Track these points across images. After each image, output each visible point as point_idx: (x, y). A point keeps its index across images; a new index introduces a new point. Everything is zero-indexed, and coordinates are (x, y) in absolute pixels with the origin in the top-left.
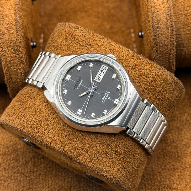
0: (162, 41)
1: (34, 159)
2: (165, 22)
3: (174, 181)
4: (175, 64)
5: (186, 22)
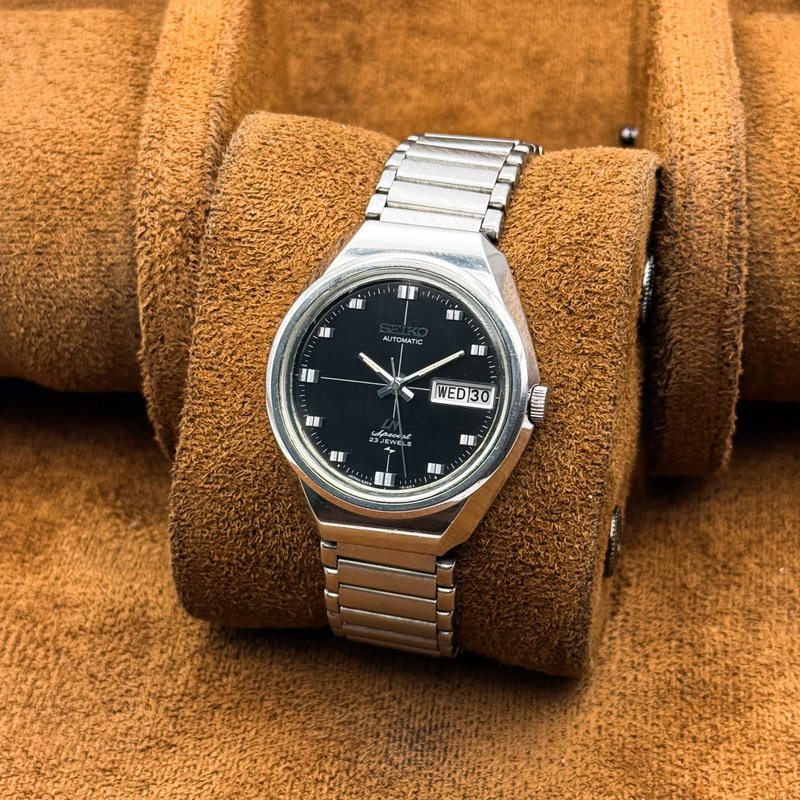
0: (699, 255)
1: (204, 657)
2: (714, 192)
3: (710, 779)
4: (741, 348)
5: (794, 213)
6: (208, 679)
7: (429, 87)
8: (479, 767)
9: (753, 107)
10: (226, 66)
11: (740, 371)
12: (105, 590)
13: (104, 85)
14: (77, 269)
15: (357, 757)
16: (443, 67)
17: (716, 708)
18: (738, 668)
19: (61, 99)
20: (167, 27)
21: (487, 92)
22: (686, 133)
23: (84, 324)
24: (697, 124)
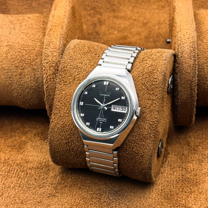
0: (185, 69)
1: (63, 174)
2: (189, 53)
3: (190, 202)
4: (196, 92)
6: (64, 179)
7: (119, 31)
8: (131, 200)
9: (199, 32)
10: (65, 27)
11: (196, 98)
12: (38, 158)
13: (36, 33)
14: (30, 79)
15: (101, 198)
16: (122, 26)
17: (191, 184)
18: (197, 174)
19: (25, 37)
20: (51, 18)
21: (133, 32)
22: (182, 39)
23: (31, 92)
24: (184, 36)
